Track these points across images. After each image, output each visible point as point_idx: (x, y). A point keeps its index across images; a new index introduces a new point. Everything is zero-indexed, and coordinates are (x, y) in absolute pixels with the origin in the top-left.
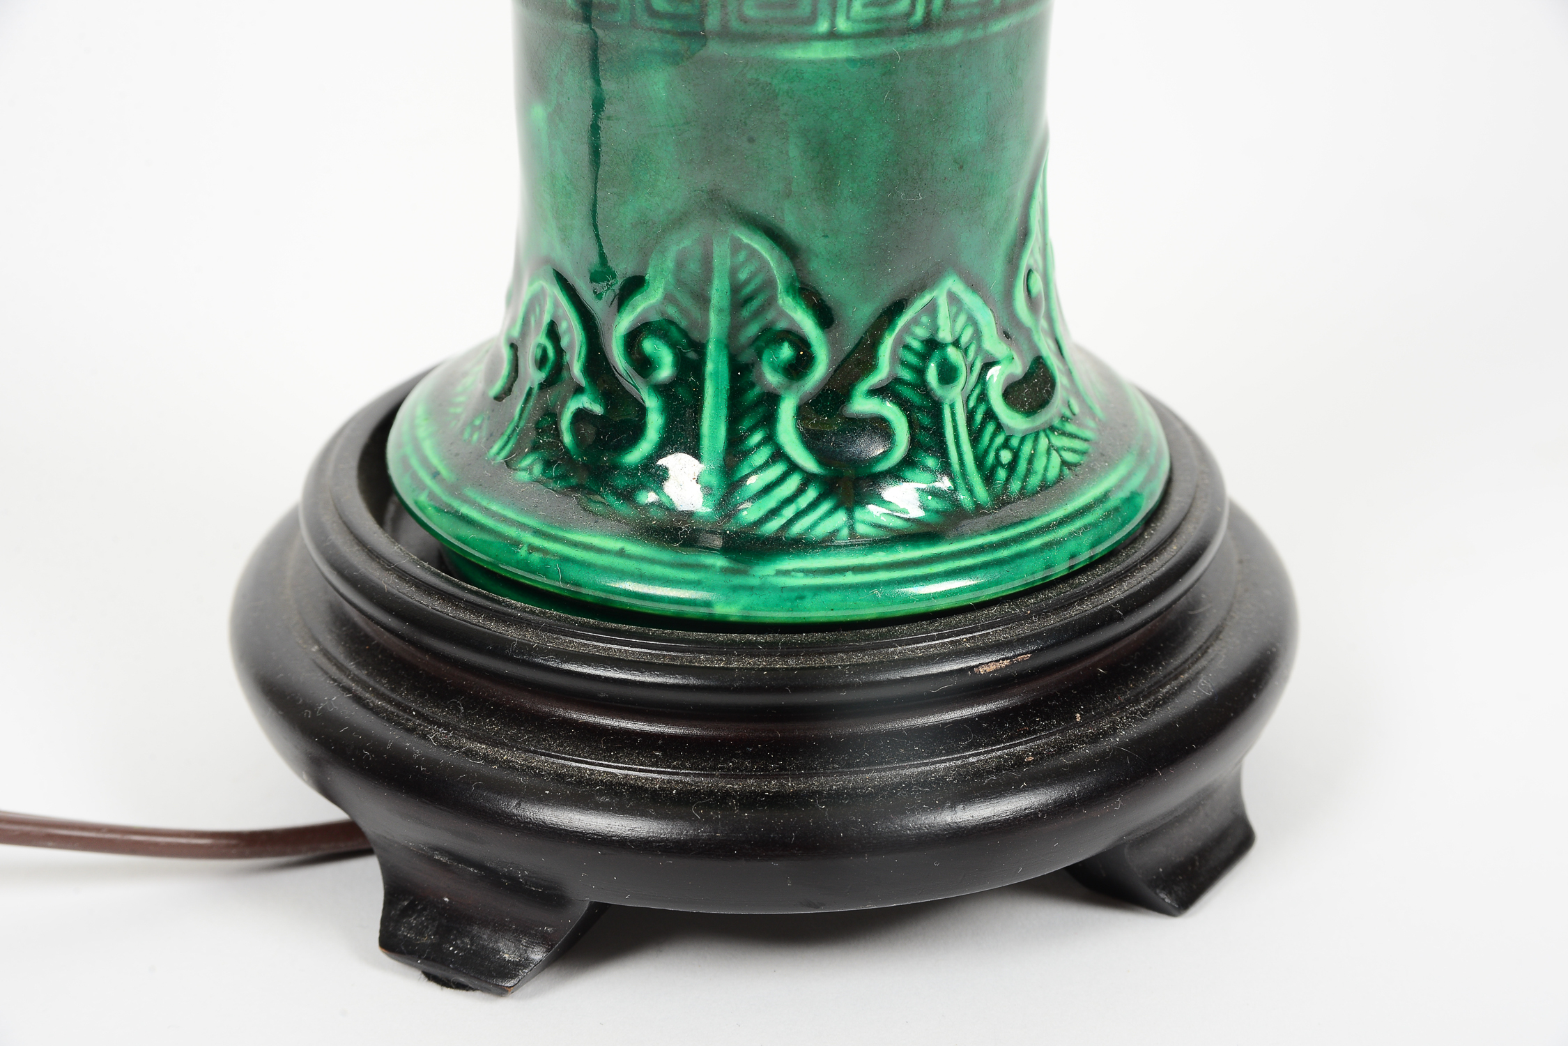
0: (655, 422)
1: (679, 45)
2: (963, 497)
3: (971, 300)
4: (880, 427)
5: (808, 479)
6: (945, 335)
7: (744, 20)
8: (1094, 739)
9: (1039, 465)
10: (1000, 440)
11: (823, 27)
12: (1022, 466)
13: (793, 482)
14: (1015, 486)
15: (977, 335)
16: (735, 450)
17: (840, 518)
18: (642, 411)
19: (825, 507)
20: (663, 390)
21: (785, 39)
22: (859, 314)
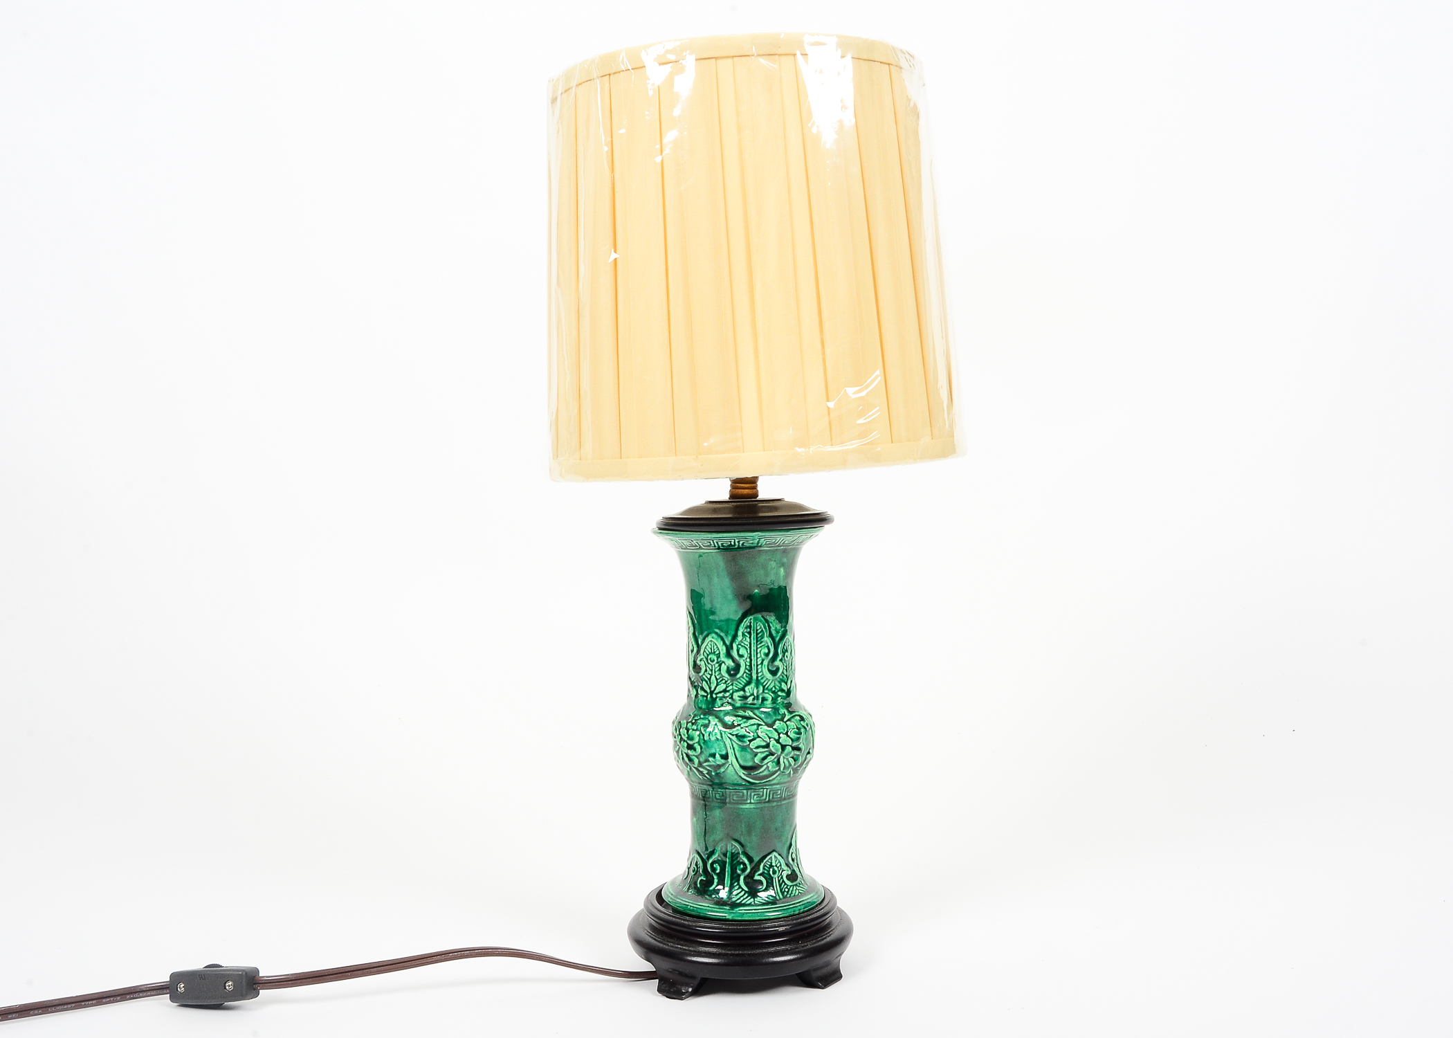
0: (716, 881)
1: (721, 805)
2: (778, 897)
3: (779, 857)
4: (761, 883)
5: (746, 892)
6: (774, 864)
7: (733, 800)
8: (803, 947)
9: (794, 892)
10: (785, 886)
11: (749, 801)
12: (790, 892)
13: (743, 892)
14: (788, 896)
15: (781, 865)
16: (731, 887)
17: (752, 900)
18: (714, 879)
19: (749, 898)
20: (717, 874)
21: (741, 804)
22: (756, 859)
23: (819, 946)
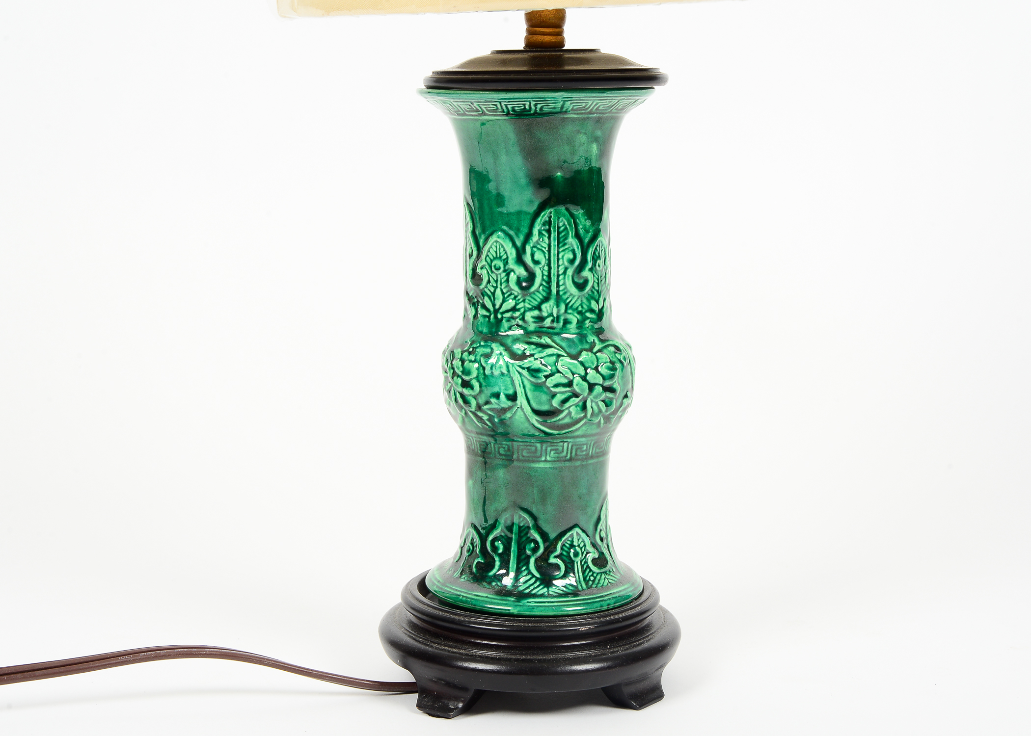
0: (497, 564)
1: (507, 463)
2: (580, 588)
3: (583, 535)
4: (557, 567)
5: (537, 579)
6: (575, 543)
7: (523, 456)
8: (612, 653)
9: (602, 582)
10: (591, 574)
11: (543, 459)
12: (597, 581)
13: (533, 580)
14: (594, 586)
15: (585, 545)
16: (518, 572)
17: (545, 589)
18: (494, 561)
19: (541, 587)
20: (500, 555)
21: (533, 462)
22: (552, 536)
23: (634, 653)
